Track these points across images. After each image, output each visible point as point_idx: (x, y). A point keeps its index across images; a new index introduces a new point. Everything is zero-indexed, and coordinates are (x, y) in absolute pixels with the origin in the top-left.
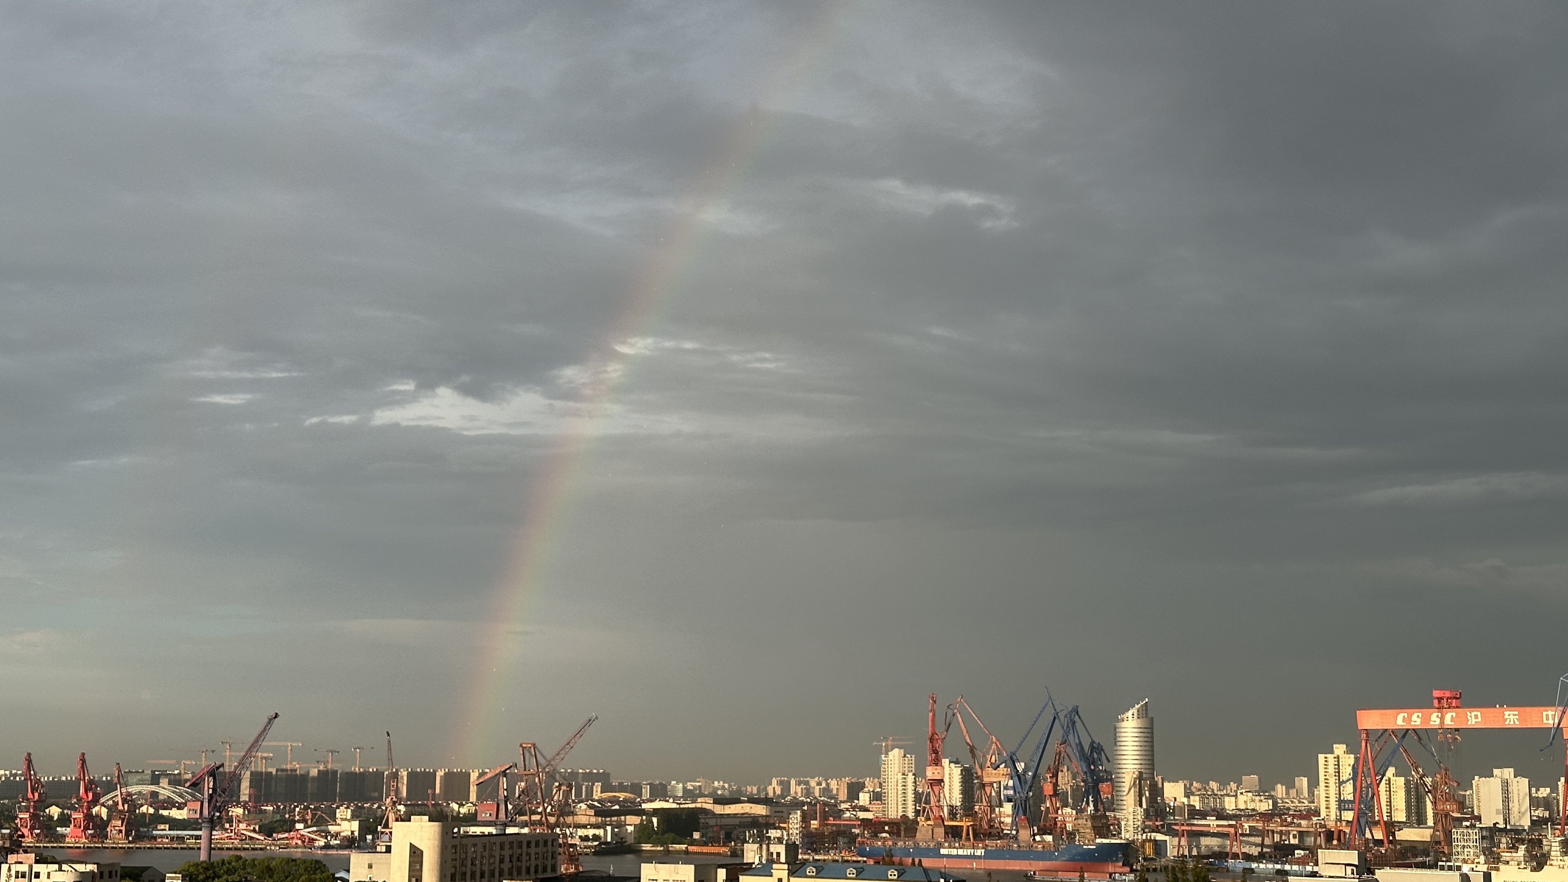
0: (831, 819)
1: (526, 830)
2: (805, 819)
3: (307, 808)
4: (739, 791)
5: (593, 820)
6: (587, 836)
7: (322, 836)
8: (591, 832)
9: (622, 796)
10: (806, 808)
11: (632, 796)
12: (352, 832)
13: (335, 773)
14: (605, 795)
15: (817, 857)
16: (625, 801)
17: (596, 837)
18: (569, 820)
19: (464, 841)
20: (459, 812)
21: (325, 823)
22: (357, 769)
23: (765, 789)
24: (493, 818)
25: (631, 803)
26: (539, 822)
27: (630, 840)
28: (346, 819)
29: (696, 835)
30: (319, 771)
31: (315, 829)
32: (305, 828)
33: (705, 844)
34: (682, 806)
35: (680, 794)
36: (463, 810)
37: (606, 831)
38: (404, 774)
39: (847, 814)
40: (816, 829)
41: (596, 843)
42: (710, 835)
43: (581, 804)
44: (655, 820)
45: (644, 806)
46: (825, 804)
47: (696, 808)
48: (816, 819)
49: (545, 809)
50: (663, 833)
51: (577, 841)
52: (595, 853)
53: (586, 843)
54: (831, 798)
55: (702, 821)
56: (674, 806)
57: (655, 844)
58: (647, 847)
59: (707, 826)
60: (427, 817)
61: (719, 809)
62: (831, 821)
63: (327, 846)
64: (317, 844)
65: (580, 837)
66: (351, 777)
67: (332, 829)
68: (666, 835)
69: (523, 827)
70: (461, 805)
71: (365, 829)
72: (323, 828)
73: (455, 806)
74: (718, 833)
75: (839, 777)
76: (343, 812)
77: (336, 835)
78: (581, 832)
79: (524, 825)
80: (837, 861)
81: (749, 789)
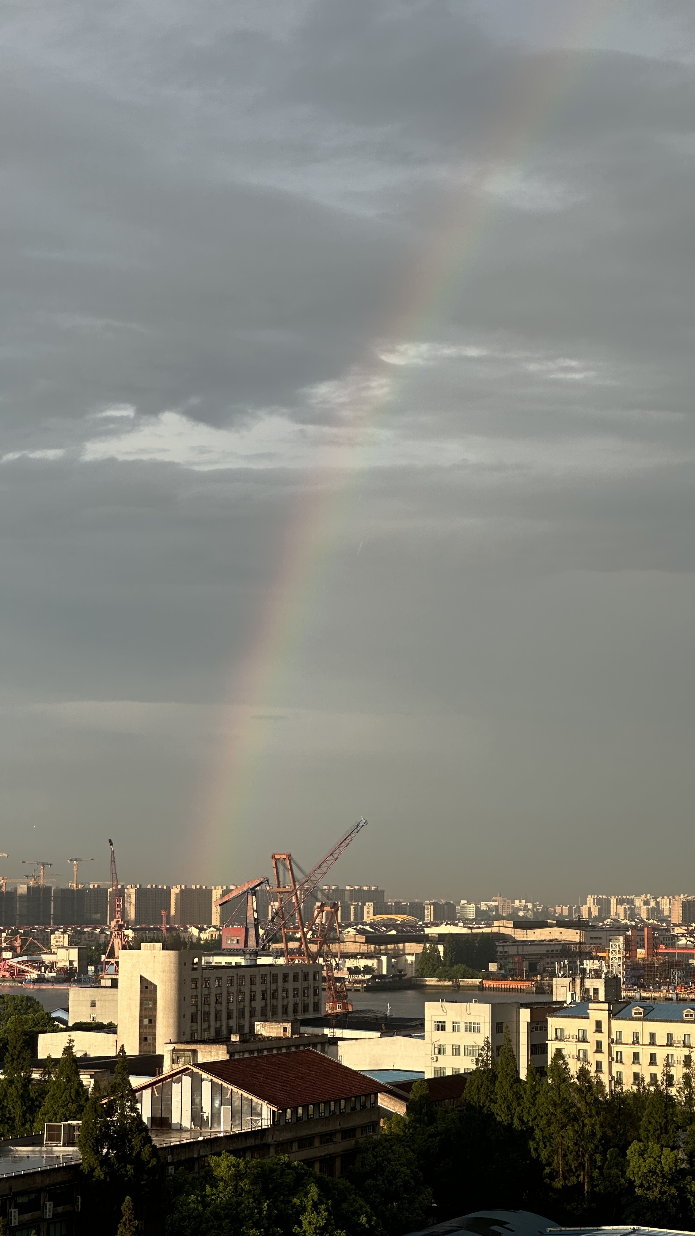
0: (663, 946)
1: (281, 961)
2: (629, 947)
3: (15, 933)
4: (545, 912)
5: (364, 948)
6: (356, 968)
7: (34, 968)
8: (362, 963)
9: (400, 918)
10: (630, 933)
11: (410, 918)
12: (71, 963)
13: (47, 889)
14: (379, 918)
15: (645, 995)
16: (403, 924)
17: (368, 970)
18: (335, 948)
19: (206, 974)
20: (199, 939)
21: (39, 951)
22: (75, 886)
23: (578, 910)
24: (241, 946)
25: (411, 927)
26: (299, 951)
27: (411, 973)
28: (63, 947)
29: (493, 967)
30: (29, 888)
31: (25, 958)
32: (14, 957)
33: (504, 978)
34: (474, 931)
35: (471, 915)
36: (204, 936)
37: (380, 962)
38: (131, 891)
39: (683, 941)
40: (644, 959)
41: (368, 977)
42: (510, 966)
43: (350, 929)
44: (441, 948)
45: (427, 931)
46: (654, 928)
47: (492, 933)
48: (642, 947)
49: (305, 935)
50: (451, 965)
51: (344, 974)
52: (368, 989)
53: (356, 977)
54: (662, 920)
55: (499, 949)
56: (465, 931)
57: (441, 978)
58: (431, 981)
59: (506, 956)
60: (160, 945)
61: (520, 935)
62: (662, 949)
63: (41, 980)
64: (28, 977)
65: (349, 969)
66: (66, 895)
67: (47, 958)
68: (456, 967)
69: (278, 956)
70: (201, 930)
71: (86, 958)
72: (35, 957)
73: (194, 931)
74: (520, 964)
75: (671, 893)
76: (59, 938)
77: (51, 966)
78: (350, 963)
79: (279, 954)
80: (671, 999)
81: (558, 910)
